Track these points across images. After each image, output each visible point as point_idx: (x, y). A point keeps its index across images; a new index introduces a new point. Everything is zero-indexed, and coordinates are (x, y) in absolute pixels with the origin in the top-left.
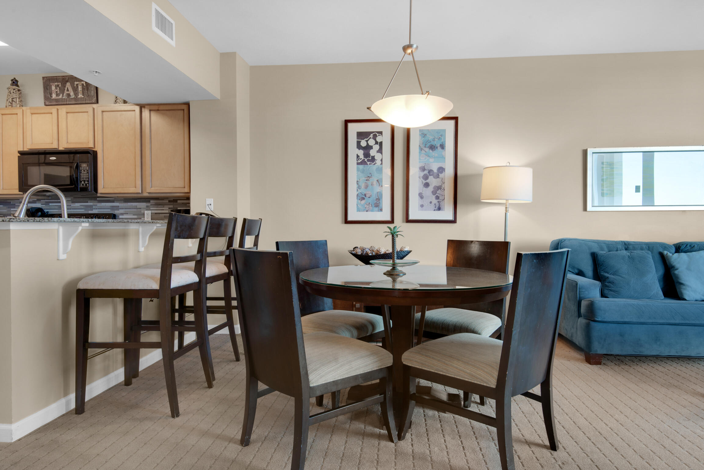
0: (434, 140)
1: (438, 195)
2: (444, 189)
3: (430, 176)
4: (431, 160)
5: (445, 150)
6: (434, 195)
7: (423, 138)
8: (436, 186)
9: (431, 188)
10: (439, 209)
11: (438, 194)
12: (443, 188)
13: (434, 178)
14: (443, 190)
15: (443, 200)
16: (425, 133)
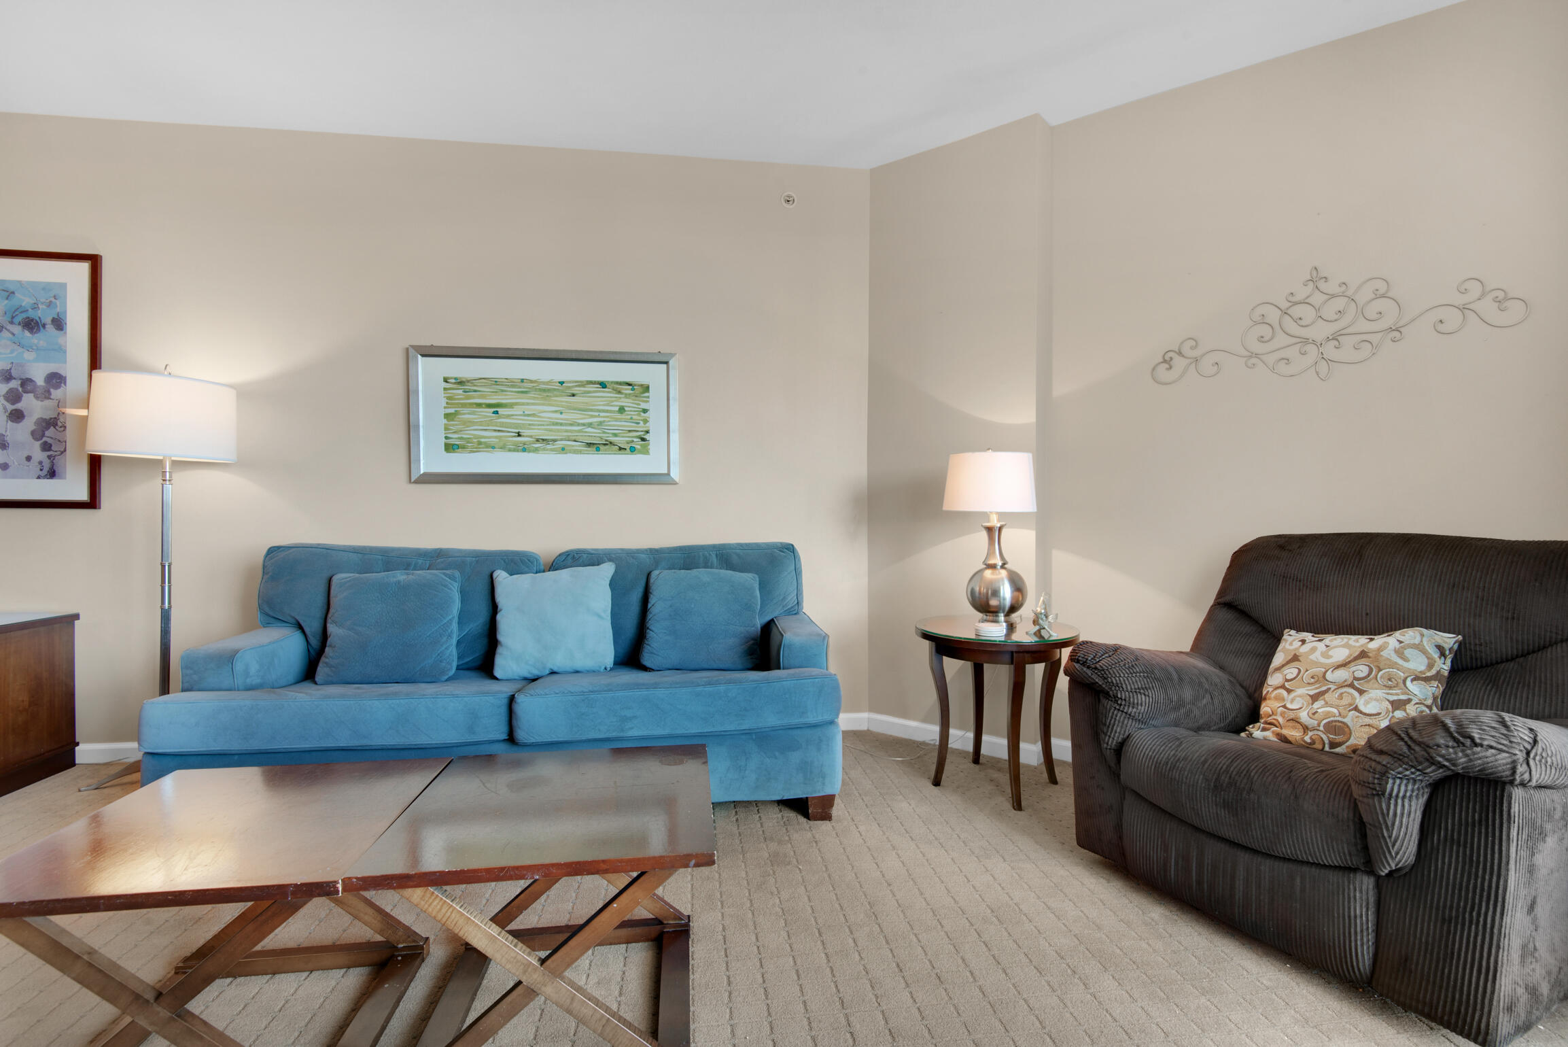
0: (35, 307)
1: (49, 441)
2: (65, 427)
3: (24, 395)
4: (29, 356)
5: (66, 333)
6: (37, 440)
7: (6, 302)
8: (42, 418)
9: (29, 424)
10: (52, 474)
11: (48, 437)
12: (60, 424)
13: (37, 398)
14: (62, 429)
15: (62, 453)
16: (12, 288)
